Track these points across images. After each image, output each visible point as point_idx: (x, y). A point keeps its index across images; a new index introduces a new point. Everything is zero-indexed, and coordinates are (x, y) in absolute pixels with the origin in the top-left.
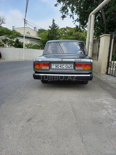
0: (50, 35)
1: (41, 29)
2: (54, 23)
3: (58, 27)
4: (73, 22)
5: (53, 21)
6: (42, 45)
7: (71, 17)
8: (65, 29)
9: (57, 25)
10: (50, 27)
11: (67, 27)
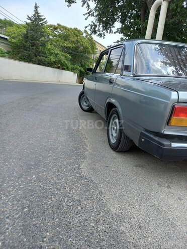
0: (29, 34)
1: (5, 20)
2: (37, 12)
3: (45, 21)
4: (84, 15)
5: (36, 7)
6: (11, 50)
7: (84, 4)
8: (55, 28)
9: (43, 18)
10: (30, 18)
11: (58, 25)
